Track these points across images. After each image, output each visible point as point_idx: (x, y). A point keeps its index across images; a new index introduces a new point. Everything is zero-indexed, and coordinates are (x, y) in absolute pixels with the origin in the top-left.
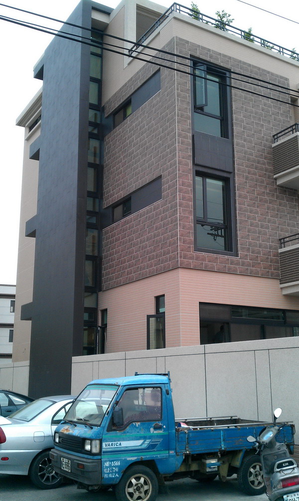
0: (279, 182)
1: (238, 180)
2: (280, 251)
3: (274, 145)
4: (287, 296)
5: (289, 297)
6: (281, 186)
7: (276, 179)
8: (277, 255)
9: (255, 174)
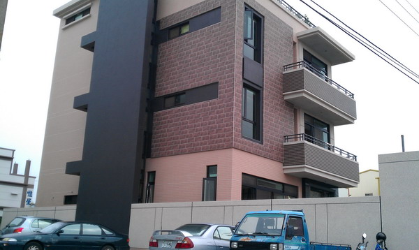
0: (286, 98)
1: (265, 93)
2: (284, 144)
3: (284, 73)
4: (286, 174)
5: (287, 175)
6: (286, 101)
7: (284, 95)
8: (282, 146)
9: (273, 90)
